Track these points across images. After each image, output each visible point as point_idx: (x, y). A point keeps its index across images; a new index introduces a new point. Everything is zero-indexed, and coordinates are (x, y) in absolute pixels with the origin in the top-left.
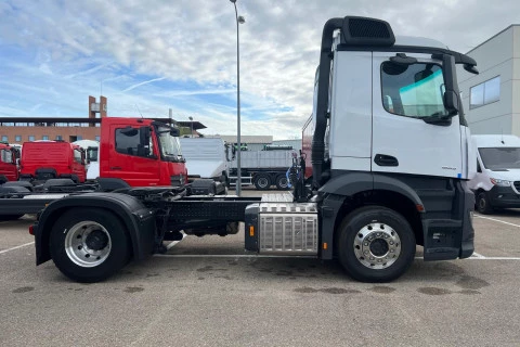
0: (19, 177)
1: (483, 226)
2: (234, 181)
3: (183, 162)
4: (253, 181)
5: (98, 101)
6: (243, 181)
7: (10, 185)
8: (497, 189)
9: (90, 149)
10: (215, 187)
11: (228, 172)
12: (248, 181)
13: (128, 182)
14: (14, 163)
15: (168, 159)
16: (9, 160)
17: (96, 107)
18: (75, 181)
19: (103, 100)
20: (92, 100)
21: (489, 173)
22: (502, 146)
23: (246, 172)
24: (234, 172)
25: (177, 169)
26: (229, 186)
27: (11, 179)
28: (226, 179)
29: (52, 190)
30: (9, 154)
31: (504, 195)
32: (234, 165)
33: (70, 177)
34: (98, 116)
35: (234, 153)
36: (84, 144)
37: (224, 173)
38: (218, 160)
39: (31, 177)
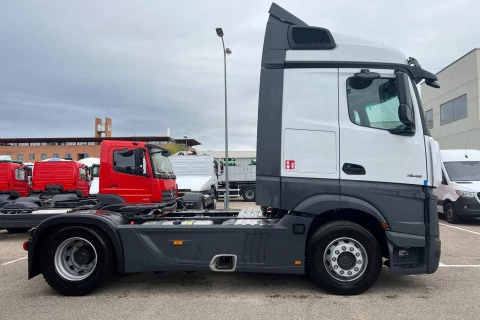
0: (30, 192)
1: (449, 234)
2: (222, 193)
3: (174, 178)
4: (241, 193)
5: (104, 121)
6: (231, 193)
7: (21, 201)
8: (462, 200)
9: (94, 166)
10: (203, 200)
11: (217, 186)
12: (236, 193)
13: (124, 198)
14: (26, 181)
15: (160, 176)
16: (22, 177)
17: (101, 128)
18: (79, 196)
19: (108, 121)
20: (98, 121)
21: (454, 185)
22: (466, 160)
23: (233, 185)
24: (223, 185)
25: (168, 185)
26: (217, 198)
27: (23, 195)
28: (215, 192)
29: (58, 205)
30: (23, 173)
31: (469, 206)
32: (222, 178)
33: (75, 192)
34: (103, 135)
35: (222, 168)
36: (89, 162)
37: (213, 186)
38: (207, 175)
39: (41, 193)
